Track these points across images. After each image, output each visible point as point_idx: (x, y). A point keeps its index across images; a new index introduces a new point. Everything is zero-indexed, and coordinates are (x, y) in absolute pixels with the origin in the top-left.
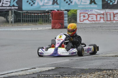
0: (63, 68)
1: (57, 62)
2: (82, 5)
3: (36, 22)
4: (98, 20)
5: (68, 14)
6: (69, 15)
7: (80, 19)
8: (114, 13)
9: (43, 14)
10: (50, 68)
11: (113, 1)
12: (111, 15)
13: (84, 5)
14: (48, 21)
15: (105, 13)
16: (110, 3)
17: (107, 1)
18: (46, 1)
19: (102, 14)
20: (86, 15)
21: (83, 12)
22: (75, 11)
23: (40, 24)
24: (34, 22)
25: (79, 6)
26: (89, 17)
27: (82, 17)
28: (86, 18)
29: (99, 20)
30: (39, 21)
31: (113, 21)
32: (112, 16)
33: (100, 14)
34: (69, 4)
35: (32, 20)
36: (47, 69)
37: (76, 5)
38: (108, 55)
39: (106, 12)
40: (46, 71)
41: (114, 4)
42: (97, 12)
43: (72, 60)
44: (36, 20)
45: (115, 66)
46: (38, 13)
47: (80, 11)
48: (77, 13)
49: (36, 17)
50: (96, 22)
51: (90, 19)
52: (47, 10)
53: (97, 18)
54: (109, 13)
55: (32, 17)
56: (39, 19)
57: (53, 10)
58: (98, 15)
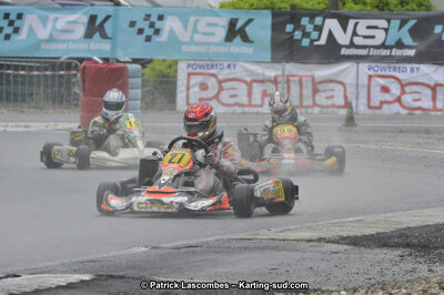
0: (121, 277)
1: (100, 256)
2: (197, 44)
3: (24, 101)
4: (253, 102)
5: (143, 75)
6: (148, 81)
7: (188, 96)
8: (317, 80)
9: (48, 73)
10: (75, 278)
11: (315, 35)
12: (304, 84)
13: (203, 44)
14: (68, 101)
15: (283, 75)
16: (300, 41)
17: (289, 33)
18: (61, 24)
19: (270, 81)
20: (212, 82)
21: (201, 71)
22: (170, 66)
23: (36, 108)
24: (16, 100)
25: (184, 48)
26: (221, 89)
27: (195, 90)
28: (211, 93)
29: (259, 102)
30: (34, 96)
31: (312, 107)
32: (308, 91)
33: (262, 82)
34: (148, 39)
35: (8, 93)
36: (63, 280)
37: (174, 41)
38: (292, 235)
39: (286, 73)
40: (59, 287)
41: (315, 43)
42: (251, 73)
43: (156, 251)
44: (23, 95)
45: (319, 279)
46: (31, 69)
47: (189, 66)
48: (176, 71)
49: (23, 83)
50: (246, 109)
51: (224, 96)
52: (64, 58)
53: (250, 95)
54: (297, 79)
55: (8, 81)
56: (34, 91)
57: (89, 59)
58: (255, 85)
